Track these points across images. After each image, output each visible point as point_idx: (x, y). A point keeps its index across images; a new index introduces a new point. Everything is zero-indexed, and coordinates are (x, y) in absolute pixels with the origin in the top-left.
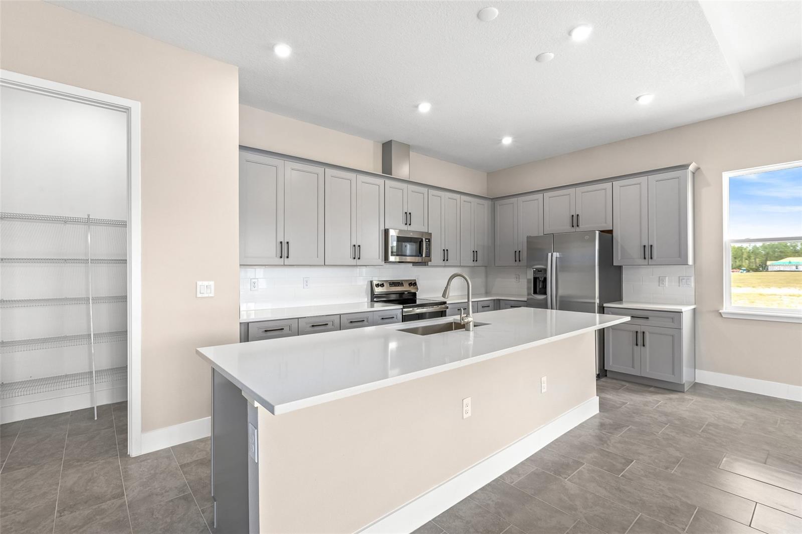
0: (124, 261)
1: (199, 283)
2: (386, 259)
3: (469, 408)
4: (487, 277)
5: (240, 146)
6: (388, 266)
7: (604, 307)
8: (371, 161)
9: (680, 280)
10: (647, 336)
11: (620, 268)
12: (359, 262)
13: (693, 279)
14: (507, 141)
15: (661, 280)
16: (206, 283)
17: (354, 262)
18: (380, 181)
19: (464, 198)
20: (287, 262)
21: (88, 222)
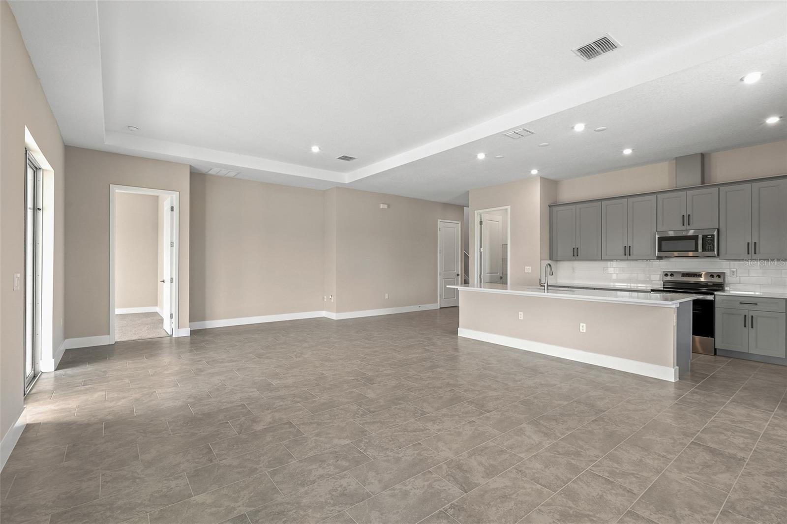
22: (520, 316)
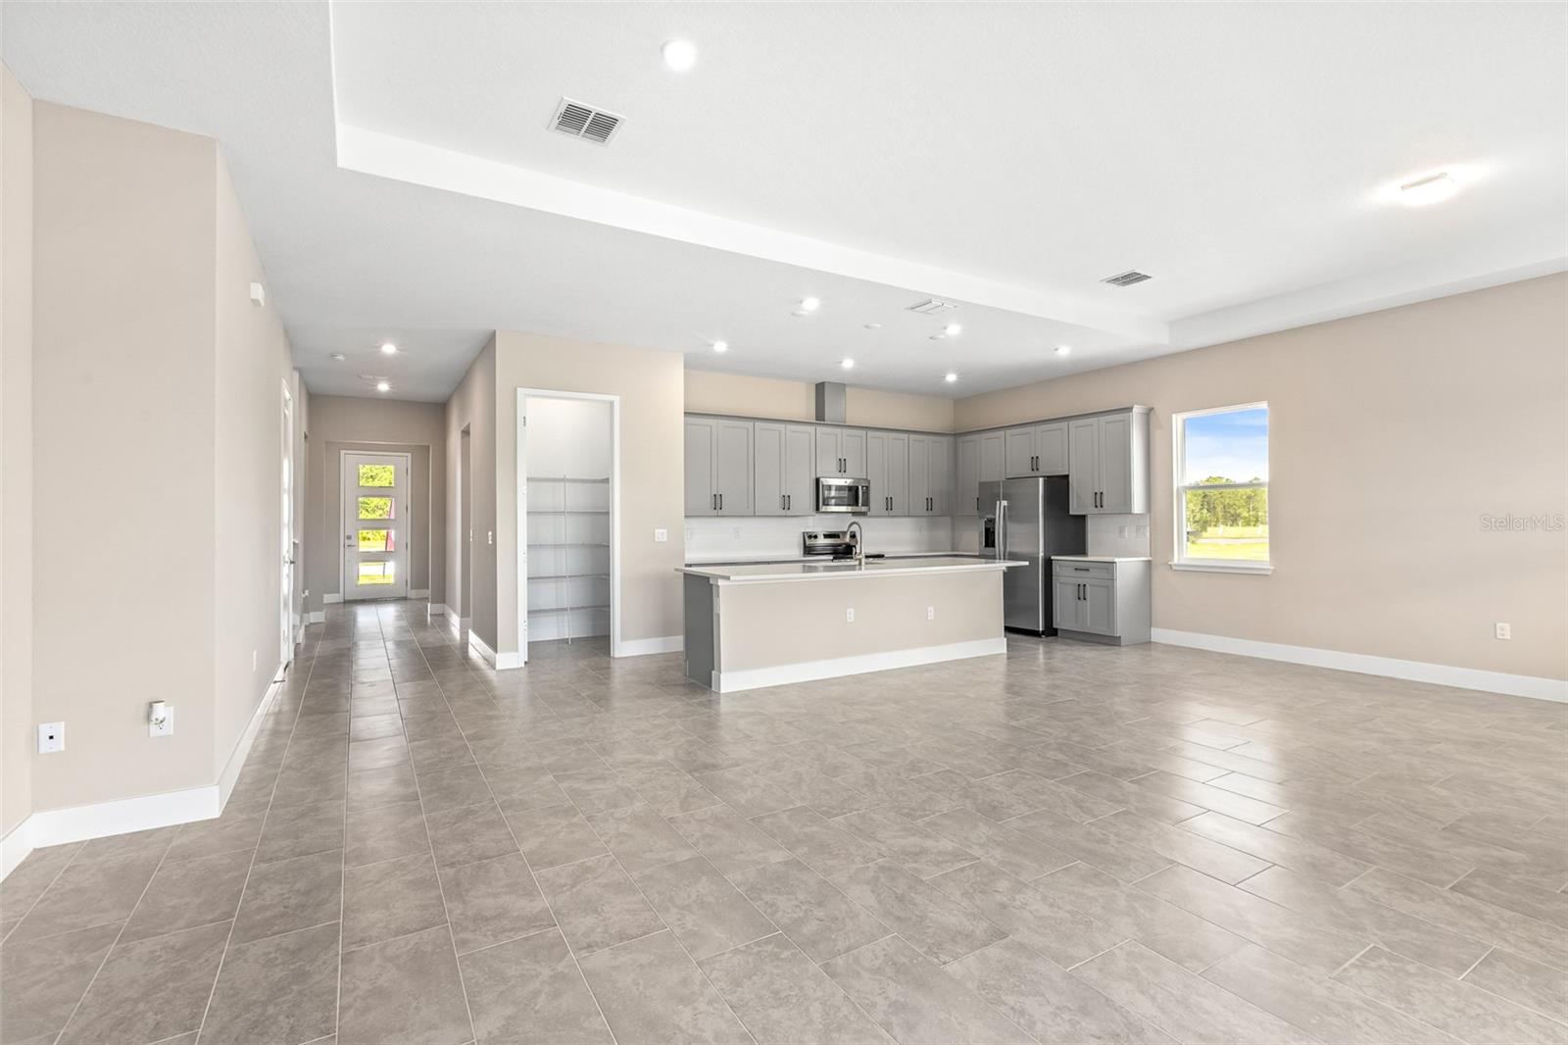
0: (608, 513)
1: (657, 531)
2: (818, 509)
3: (852, 616)
4: (953, 530)
5: (685, 413)
6: (818, 516)
7: (1052, 560)
8: (803, 407)
9: (1138, 530)
10: (1088, 588)
11: (1082, 518)
12: (789, 513)
13: (1148, 528)
14: (951, 378)
15: (1121, 530)
16: (661, 531)
17: (783, 513)
18: (811, 429)
19: (913, 437)
20: (720, 513)
21: (563, 480)
22: (848, 616)
